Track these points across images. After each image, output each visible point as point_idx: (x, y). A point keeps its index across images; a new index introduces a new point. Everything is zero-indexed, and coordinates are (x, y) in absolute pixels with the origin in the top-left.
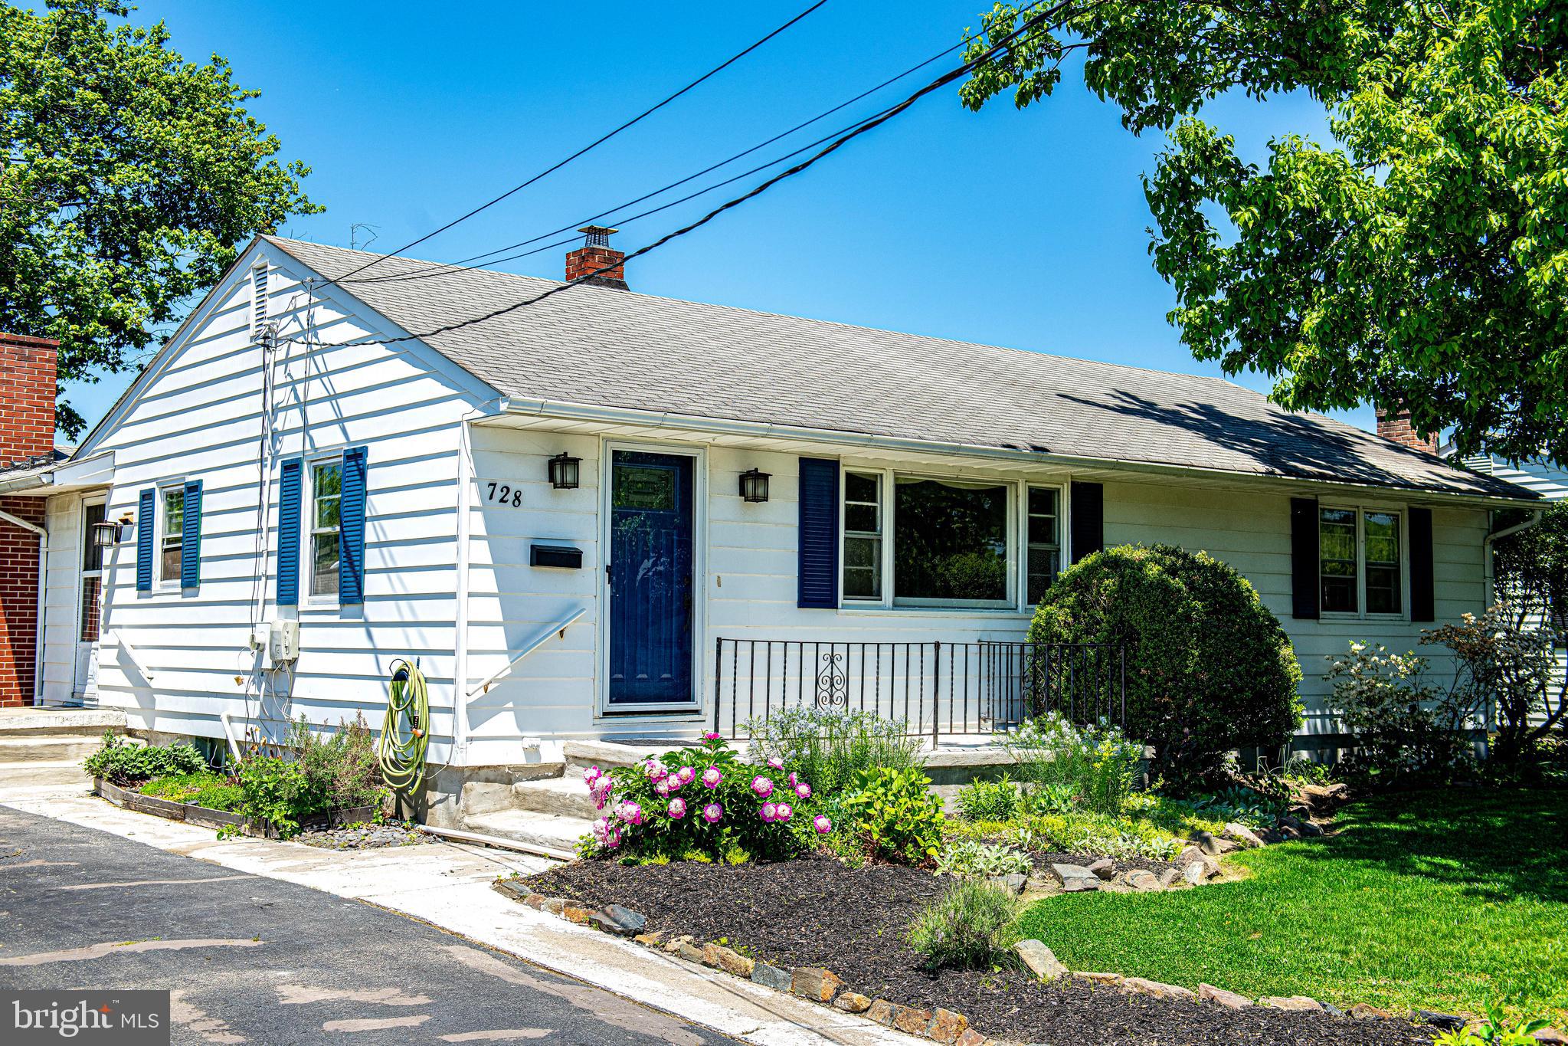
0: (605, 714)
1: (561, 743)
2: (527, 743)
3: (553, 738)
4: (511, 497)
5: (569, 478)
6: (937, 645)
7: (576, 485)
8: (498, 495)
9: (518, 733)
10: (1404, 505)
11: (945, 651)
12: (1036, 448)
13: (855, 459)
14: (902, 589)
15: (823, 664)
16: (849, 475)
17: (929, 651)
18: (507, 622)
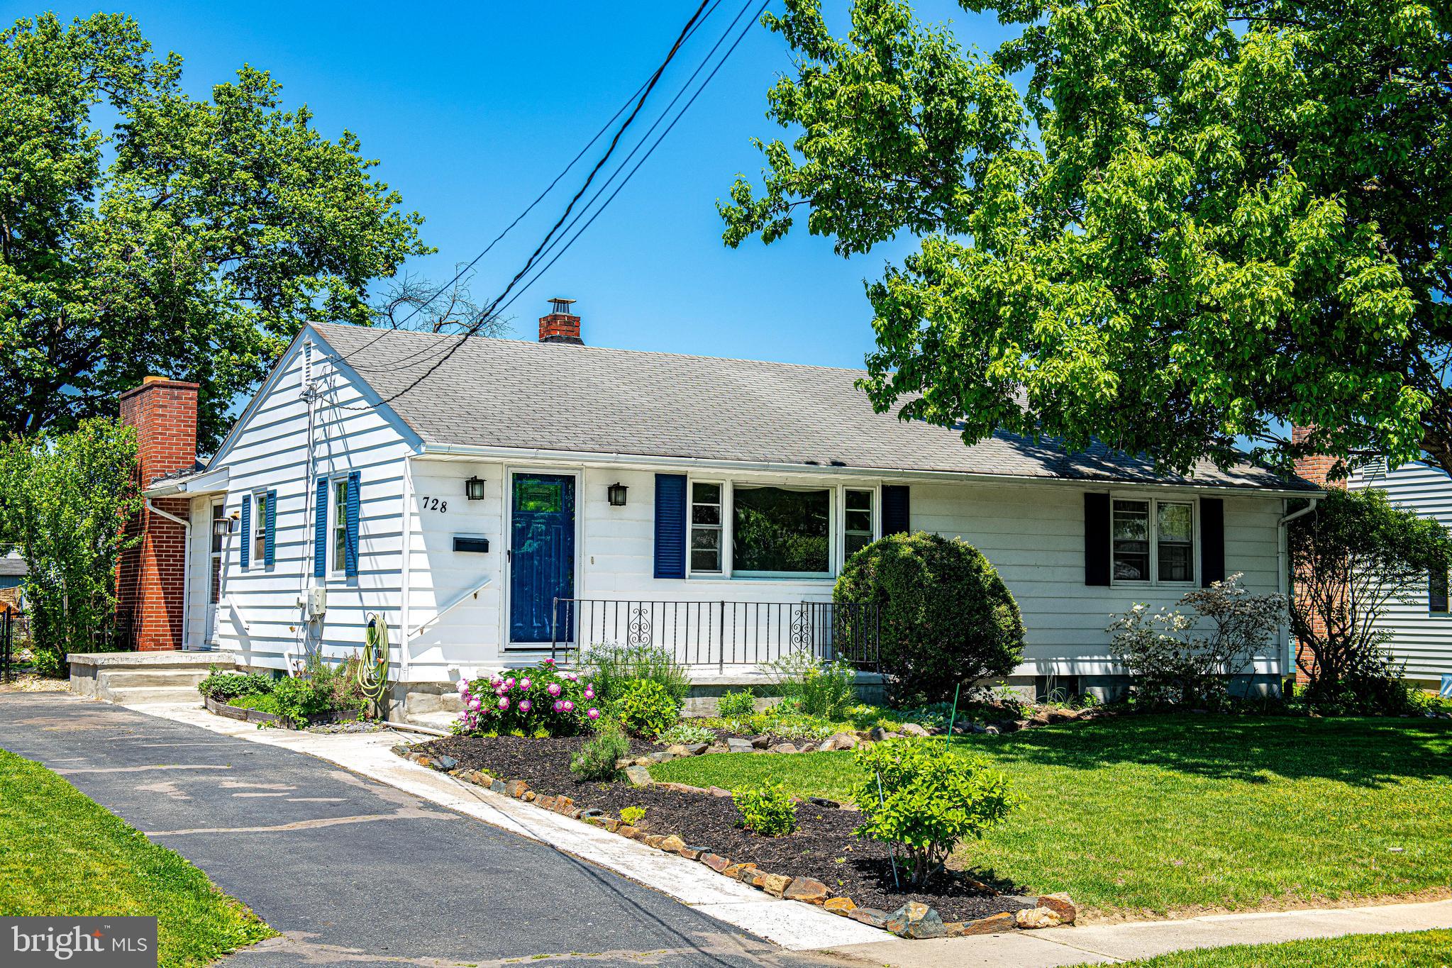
0: (507, 650)
1: (476, 668)
2: (450, 668)
3: (470, 665)
4: (439, 506)
5: (477, 493)
6: (723, 604)
7: (482, 497)
8: (430, 505)
9: (444, 661)
10: (1197, 497)
11: (728, 609)
12: (835, 464)
13: (698, 473)
14: (738, 564)
15: (632, 616)
16: (695, 485)
17: (716, 609)
18: (436, 589)
